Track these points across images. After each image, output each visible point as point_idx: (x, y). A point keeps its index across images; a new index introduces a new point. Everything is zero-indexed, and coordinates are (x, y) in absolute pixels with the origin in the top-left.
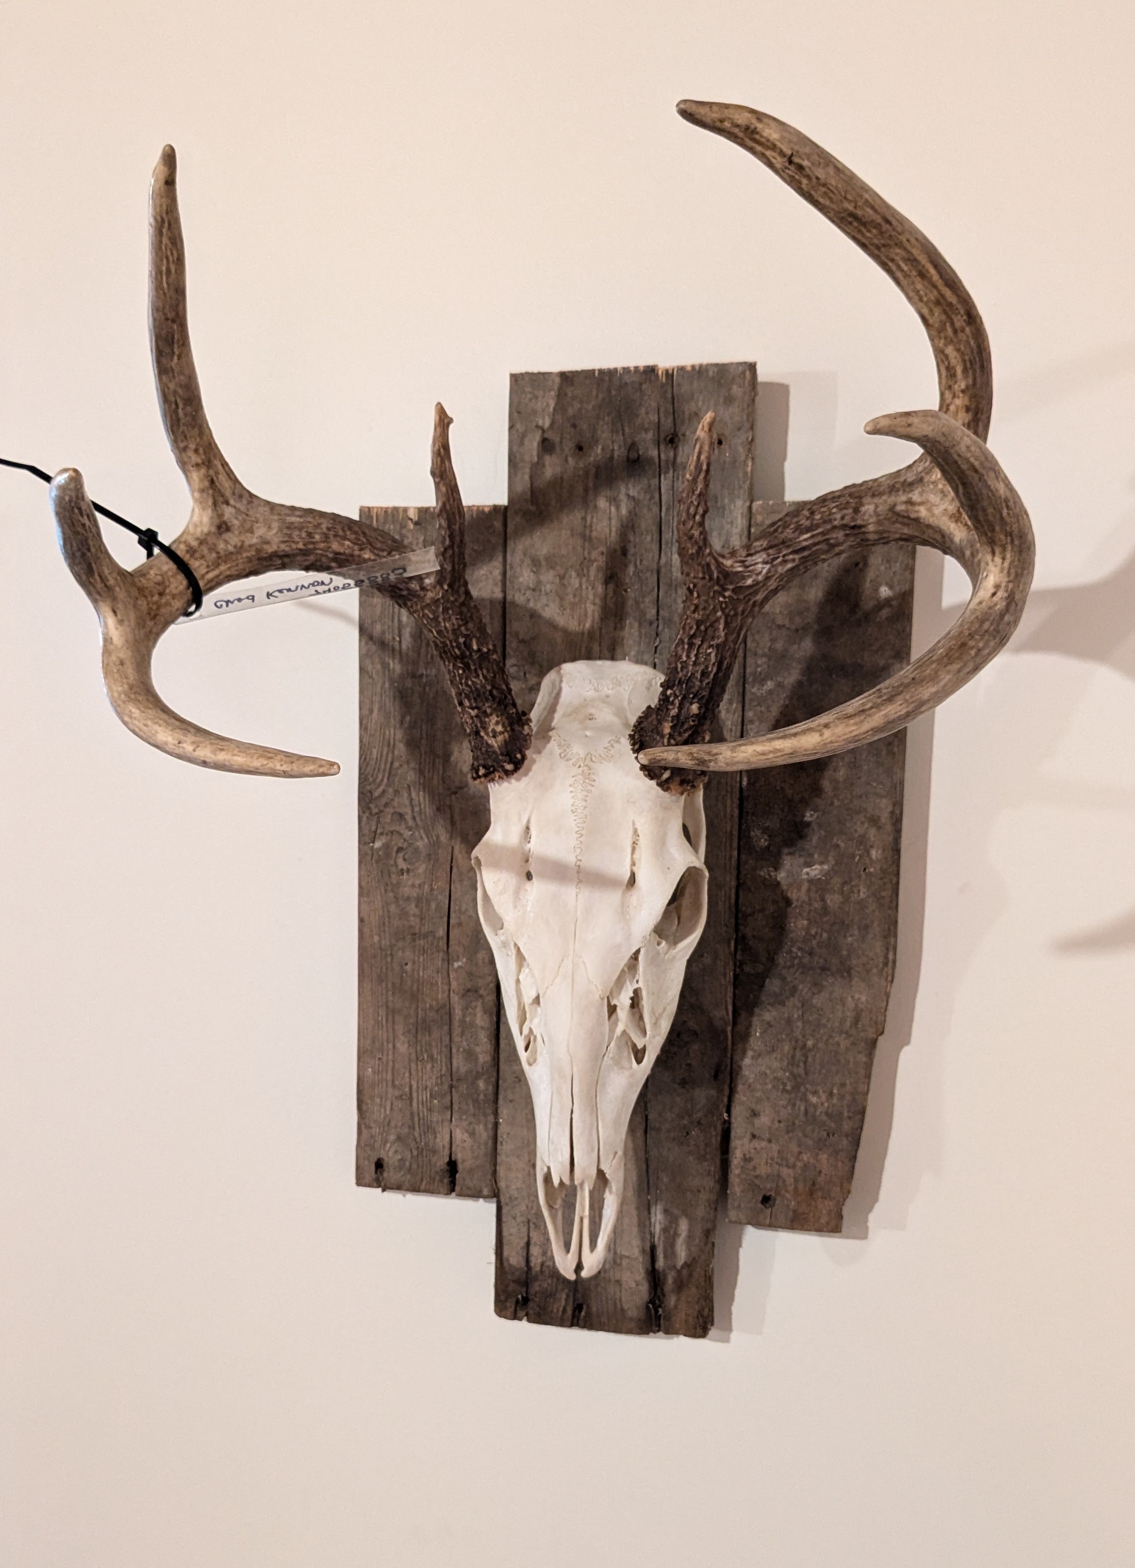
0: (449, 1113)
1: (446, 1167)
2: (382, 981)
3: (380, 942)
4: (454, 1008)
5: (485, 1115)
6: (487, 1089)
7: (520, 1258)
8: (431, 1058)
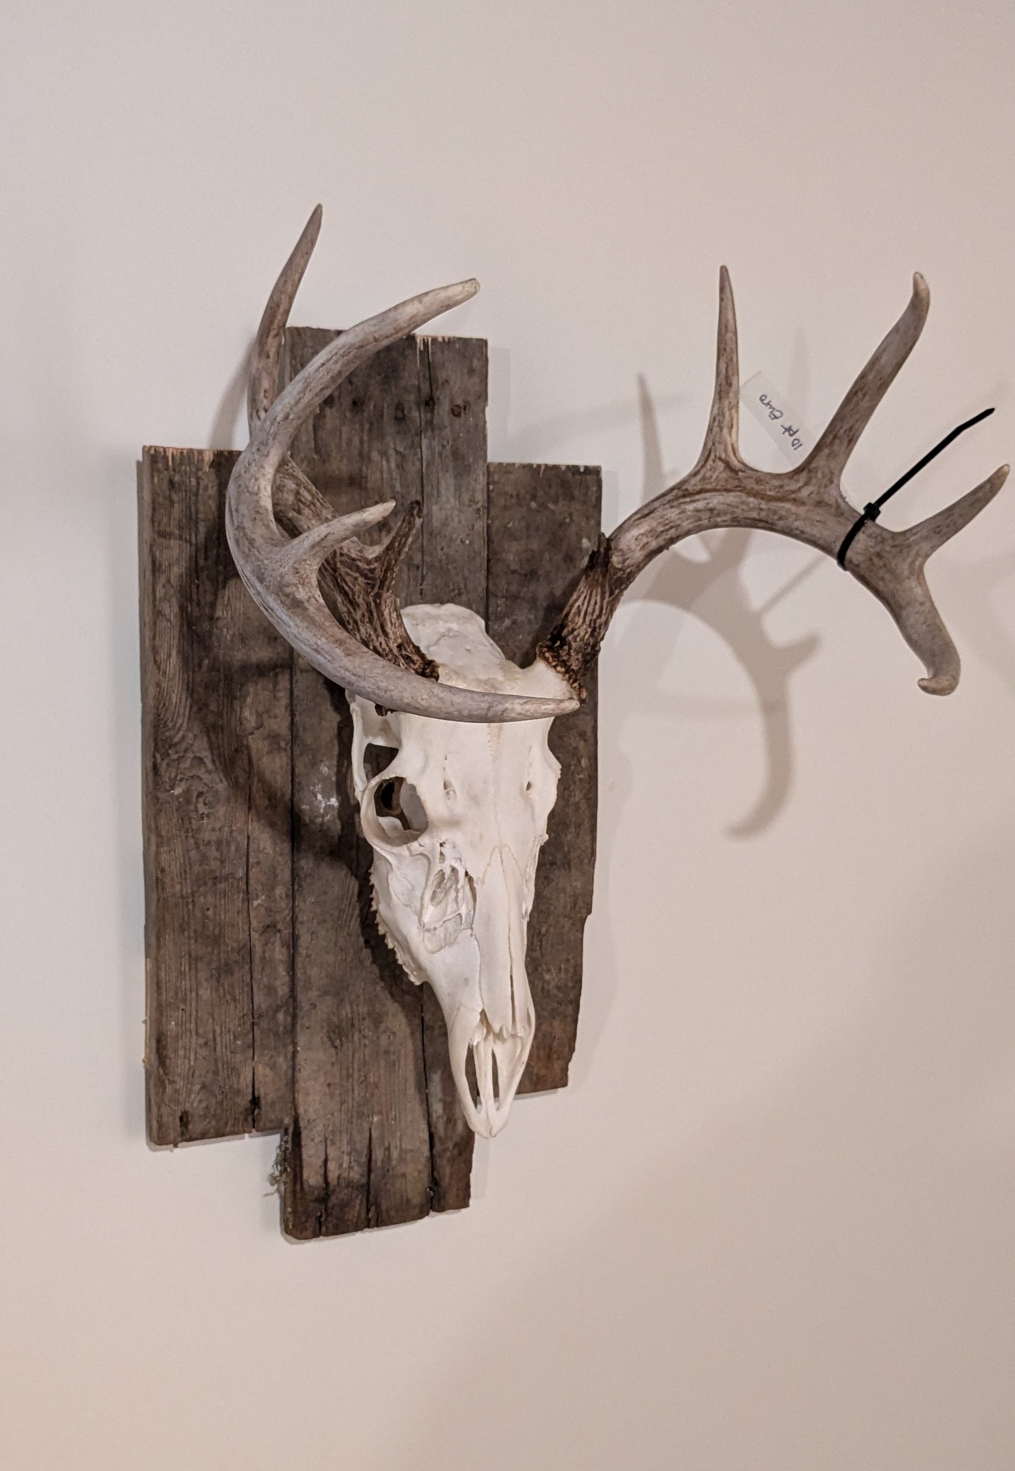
0: (252, 1050)
1: (249, 1105)
2: (184, 930)
3: (181, 890)
4: (254, 946)
5: (285, 1046)
6: (285, 1020)
7: (319, 1177)
8: (235, 1000)
